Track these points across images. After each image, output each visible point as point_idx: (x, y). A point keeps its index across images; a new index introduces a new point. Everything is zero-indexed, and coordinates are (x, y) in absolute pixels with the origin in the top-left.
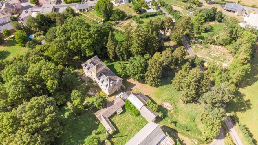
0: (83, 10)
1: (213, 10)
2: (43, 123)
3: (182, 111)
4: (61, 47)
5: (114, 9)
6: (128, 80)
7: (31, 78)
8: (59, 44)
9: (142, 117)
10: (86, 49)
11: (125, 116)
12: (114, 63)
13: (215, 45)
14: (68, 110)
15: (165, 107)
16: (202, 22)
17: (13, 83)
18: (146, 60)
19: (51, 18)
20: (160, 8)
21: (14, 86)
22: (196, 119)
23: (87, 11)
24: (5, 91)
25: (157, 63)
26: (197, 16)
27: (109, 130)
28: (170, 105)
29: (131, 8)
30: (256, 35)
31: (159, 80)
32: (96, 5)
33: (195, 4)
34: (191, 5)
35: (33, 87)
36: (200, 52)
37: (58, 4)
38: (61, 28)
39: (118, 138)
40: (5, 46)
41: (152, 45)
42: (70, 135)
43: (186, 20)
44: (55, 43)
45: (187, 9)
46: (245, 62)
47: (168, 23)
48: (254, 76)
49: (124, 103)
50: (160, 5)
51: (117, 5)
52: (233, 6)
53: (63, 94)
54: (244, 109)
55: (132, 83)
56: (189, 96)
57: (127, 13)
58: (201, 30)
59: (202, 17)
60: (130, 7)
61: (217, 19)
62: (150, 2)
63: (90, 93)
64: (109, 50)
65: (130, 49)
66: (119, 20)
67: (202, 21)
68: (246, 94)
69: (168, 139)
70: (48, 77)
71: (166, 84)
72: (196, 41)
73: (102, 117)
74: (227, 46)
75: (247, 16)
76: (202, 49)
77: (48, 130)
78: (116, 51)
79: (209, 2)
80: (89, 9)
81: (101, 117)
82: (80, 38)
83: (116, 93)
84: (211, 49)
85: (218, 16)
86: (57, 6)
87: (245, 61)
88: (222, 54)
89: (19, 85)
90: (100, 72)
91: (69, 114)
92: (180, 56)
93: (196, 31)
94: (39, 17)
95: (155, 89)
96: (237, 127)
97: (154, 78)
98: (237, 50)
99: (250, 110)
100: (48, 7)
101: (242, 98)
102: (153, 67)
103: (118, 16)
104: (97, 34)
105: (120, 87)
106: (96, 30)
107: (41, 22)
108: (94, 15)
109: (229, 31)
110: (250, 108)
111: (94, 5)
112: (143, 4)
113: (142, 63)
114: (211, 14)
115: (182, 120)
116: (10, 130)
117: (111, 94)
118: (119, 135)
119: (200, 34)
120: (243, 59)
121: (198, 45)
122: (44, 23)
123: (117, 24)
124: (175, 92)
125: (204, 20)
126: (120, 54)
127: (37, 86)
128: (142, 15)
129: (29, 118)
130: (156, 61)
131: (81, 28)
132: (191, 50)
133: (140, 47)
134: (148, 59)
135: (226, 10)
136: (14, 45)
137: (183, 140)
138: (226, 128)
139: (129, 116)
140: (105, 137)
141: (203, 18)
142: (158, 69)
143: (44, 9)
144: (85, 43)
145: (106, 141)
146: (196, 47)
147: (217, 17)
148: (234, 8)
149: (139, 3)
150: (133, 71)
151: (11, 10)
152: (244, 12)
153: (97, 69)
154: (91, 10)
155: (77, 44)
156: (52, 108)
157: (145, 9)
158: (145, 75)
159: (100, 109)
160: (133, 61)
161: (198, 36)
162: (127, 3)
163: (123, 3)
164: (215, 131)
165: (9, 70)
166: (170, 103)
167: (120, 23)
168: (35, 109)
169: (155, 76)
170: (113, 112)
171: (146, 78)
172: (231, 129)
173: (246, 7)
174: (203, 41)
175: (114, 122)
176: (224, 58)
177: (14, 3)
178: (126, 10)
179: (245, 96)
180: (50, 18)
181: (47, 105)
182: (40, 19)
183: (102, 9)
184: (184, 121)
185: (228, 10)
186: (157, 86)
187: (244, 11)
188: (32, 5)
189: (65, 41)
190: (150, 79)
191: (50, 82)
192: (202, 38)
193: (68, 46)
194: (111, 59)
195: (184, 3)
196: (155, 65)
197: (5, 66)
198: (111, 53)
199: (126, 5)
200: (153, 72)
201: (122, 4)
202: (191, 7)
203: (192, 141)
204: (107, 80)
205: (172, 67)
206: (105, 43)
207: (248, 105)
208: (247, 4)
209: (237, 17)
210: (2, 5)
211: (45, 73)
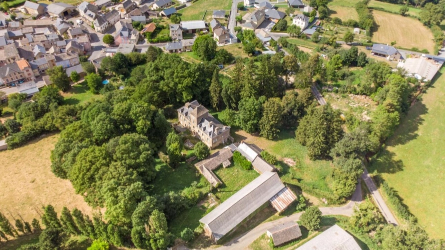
0: (174, 51)
1: (352, 51)
2: (138, 161)
3: (309, 169)
4: (151, 88)
5: (217, 50)
6: (237, 133)
7: (120, 115)
8: (149, 84)
9: (255, 172)
10: (184, 91)
11: (233, 170)
12: (218, 113)
13: (356, 94)
14: (160, 163)
15: (285, 162)
16: (338, 66)
17: (101, 120)
18: (261, 103)
19: (132, 59)
20: (281, 49)
21: (101, 122)
22: (326, 178)
23: (179, 52)
24: (90, 129)
25: (275, 104)
26: (333, 59)
27: (213, 182)
28: (293, 161)
29: (240, 50)
30: (414, 84)
31: (278, 130)
32: (192, 45)
33: (331, 45)
34: (325, 46)
35: (121, 126)
36: (335, 103)
37: (139, 44)
38: (153, 64)
39: (224, 193)
40: (72, 93)
41: (270, 88)
42: (163, 189)
43: (315, 59)
44: (144, 83)
45: (318, 51)
46: (391, 110)
47: (291, 63)
48: (409, 132)
49: (232, 155)
50: (281, 45)
51: (221, 45)
52: (382, 47)
53: (154, 142)
54: (393, 170)
55: (242, 135)
56: (316, 147)
57: (235, 55)
58: (338, 76)
59: (338, 60)
60: (240, 48)
61: (360, 63)
62: (267, 42)
63: (187, 145)
64: (212, 94)
65: (240, 93)
66: (224, 63)
67: (339, 64)
68: (397, 153)
69: (289, 193)
70: (140, 116)
71: (288, 138)
72: (330, 90)
73: (204, 168)
74: (372, 95)
75: (403, 61)
76: (338, 99)
77: (142, 170)
78: (222, 95)
79: (349, 43)
80: (182, 50)
81: (202, 168)
82: (177, 77)
83: (221, 146)
84: (351, 99)
85: (360, 58)
86: (139, 46)
87: (391, 108)
88: (366, 105)
89: (106, 122)
90: (201, 116)
91: (161, 167)
92: (305, 100)
93: (331, 77)
94: (118, 57)
95: (273, 143)
96: (381, 189)
97: (272, 126)
98: (385, 99)
99: (401, 171)
100: (127, 47)
101: (390, 158)
102: (270, 110)
103: (223, 58)
104: (198, 73)
105: (226, 140)
106: (198, 68)
107: (119, 64)
108: (189, 57)
109: (372, 75)
110: (402, 170)
111: (190, 45)
112: (257, 44)
113: (256, 105)
114: (350, 56)
115: (308, 178)
116: (104, 161)
117: (215, 146)
118: (227, 190)
119: (337, 81)
120: (388, 105)
121: (333, 94)
122: (123, 64)
123: (222, 68)
124: (299, 146)
125: (342, 63)
126: (227, 99)
127: (126, 126)
128: (255, 58)
129: (123, 152)
130: (274, 103)
131: (179, 64)
132: (323, 100)
133: (253, 90)
134: (264, 102)
135: (373, 54)
136: (84, 92)
137: (309, 200)
138: (366, 190)
139: (237, 170)
140: (209, 190)
141: (340, 61)
142: (277, 113)
143: (122, 49)
144: (182, 83)
145: (209, 195)
146: (330, 96)
147: (359, 61)
148: (385, 51)
149: (253, 42)
150: (244, 117)
151: (79, 50)
152: (398, 56)
153: (198, 112)
154: (185, 51)
155: (171, 85)
156: (147, 146)
157: (261, 50)
158: (260, 122)
159: (202, 160)
160: (244, 103)
161: (334, 83)
162: (235, 43)
163: (230, 43)
164: (349, 186)
165: (91, 109)
166: (293, 158)
167: (226, 68)
168: (129, 143)
169: (272, 123)
170: (218, 163)
171: (261, 127)
172: (374, 192)
173: (403, 50)
174: (339, 89)
175: (219, 175)
176: (368, 110)
177: (82, 42)
178: (233, 51)
179: (396, 155)
180: (130, 60)
181: (141, 142)
182: (118, 60)
183: (202, 49)
184: (311, 179)
185: (376, 54)
186: (275, 139)
187: (398, 54)
188: (105, 45)
189: (157, 81)
190: (266, 128)
191: (142, 122)
192: (339, 86)
193: (160, 87)
194: (214, 106)
195: (315, 44)
196: (272, 107)
197: (77, 112)
198: (215, 99)
199: (235, 45)
200: (270, 118)
201: (228, 44)
202: (325, 48)
203: (321, 201)
204: (211, 126)
205: (295, 114)
206: (207, 85)
207: (399, 166)
208: (405, 47)
209: (389, 63)
210: (67, 43)
211: (137, 110)
